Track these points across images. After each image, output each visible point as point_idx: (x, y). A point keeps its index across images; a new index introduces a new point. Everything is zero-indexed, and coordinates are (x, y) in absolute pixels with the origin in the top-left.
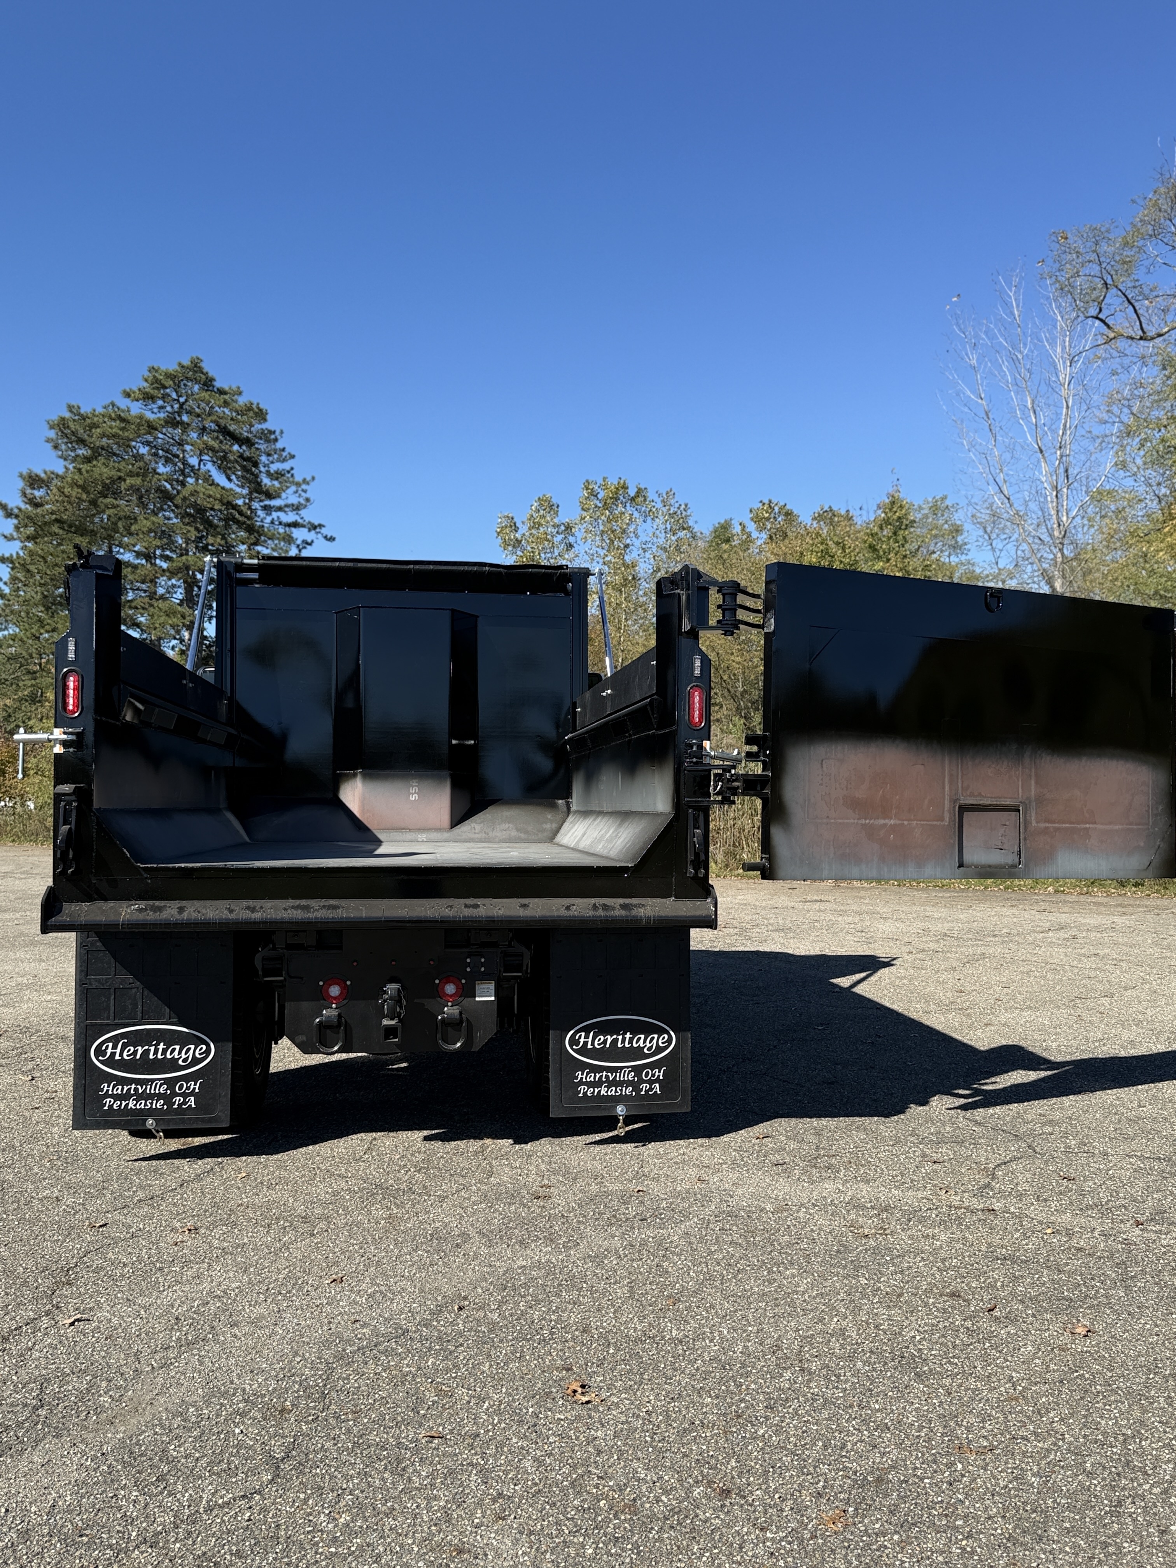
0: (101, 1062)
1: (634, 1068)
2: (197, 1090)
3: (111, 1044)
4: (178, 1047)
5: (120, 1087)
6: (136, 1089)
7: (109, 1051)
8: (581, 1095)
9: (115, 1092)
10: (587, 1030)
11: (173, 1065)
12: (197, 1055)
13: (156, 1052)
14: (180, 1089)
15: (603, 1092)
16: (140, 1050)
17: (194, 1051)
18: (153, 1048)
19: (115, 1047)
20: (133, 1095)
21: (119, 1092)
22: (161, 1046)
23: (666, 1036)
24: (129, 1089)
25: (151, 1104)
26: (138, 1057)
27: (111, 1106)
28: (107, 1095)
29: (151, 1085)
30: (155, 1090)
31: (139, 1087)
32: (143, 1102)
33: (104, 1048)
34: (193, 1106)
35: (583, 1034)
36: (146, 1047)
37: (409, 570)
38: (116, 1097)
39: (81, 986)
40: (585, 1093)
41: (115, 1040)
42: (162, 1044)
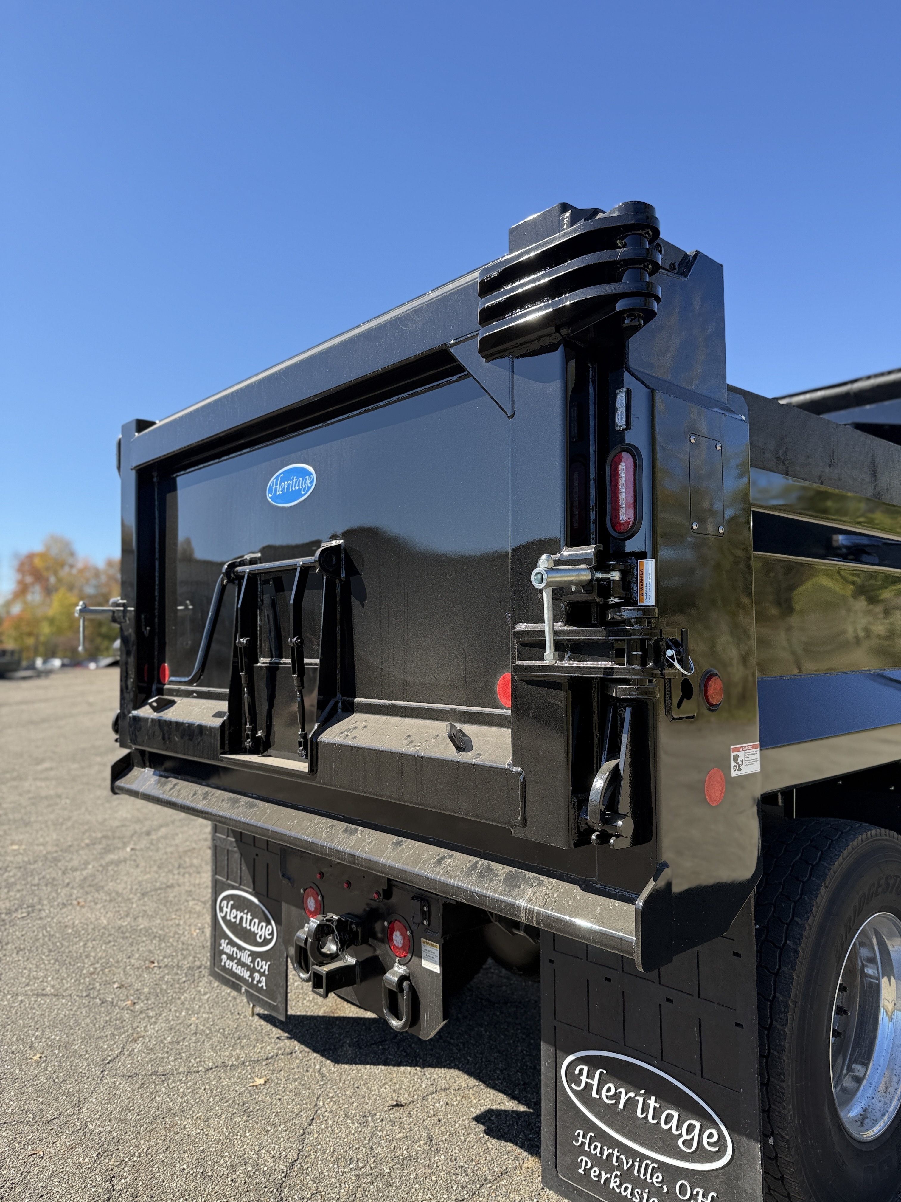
0: (222, 918)
1: (662, 1167)
2: (266, 972)
3: (226, 902)
4: (257, 921)
5: (229, 947)
6: (237, 954)
7: (225, 909)
8: (581, 1171)
9: (227, 951)
10: (593, 1063)
11: (255, 939)
12: (267, 935)
13: (246, 921)
14: (258, 966)
15: (613, 1184)
17: (266, 929)
18: (245, 917)
19: (228, 906)
20: (235, 958)
22: (249, 917)
23: (715, 1134)
24: (234, 952)
25: (244, 973)
26: (238, 921)
27: (225, 963)
28: (223, 952)
29: (243, 953)
30: (245, 959)
31: (238, 951)
32: (240, 968)
33: (223, 905)
34: (265, 988)
35: (586, 1069)
36: (242, 915)
38: (228, 956)
39: (213, 841)
40: (587, 1171)
41: (228, 899)
42: (250, 914)
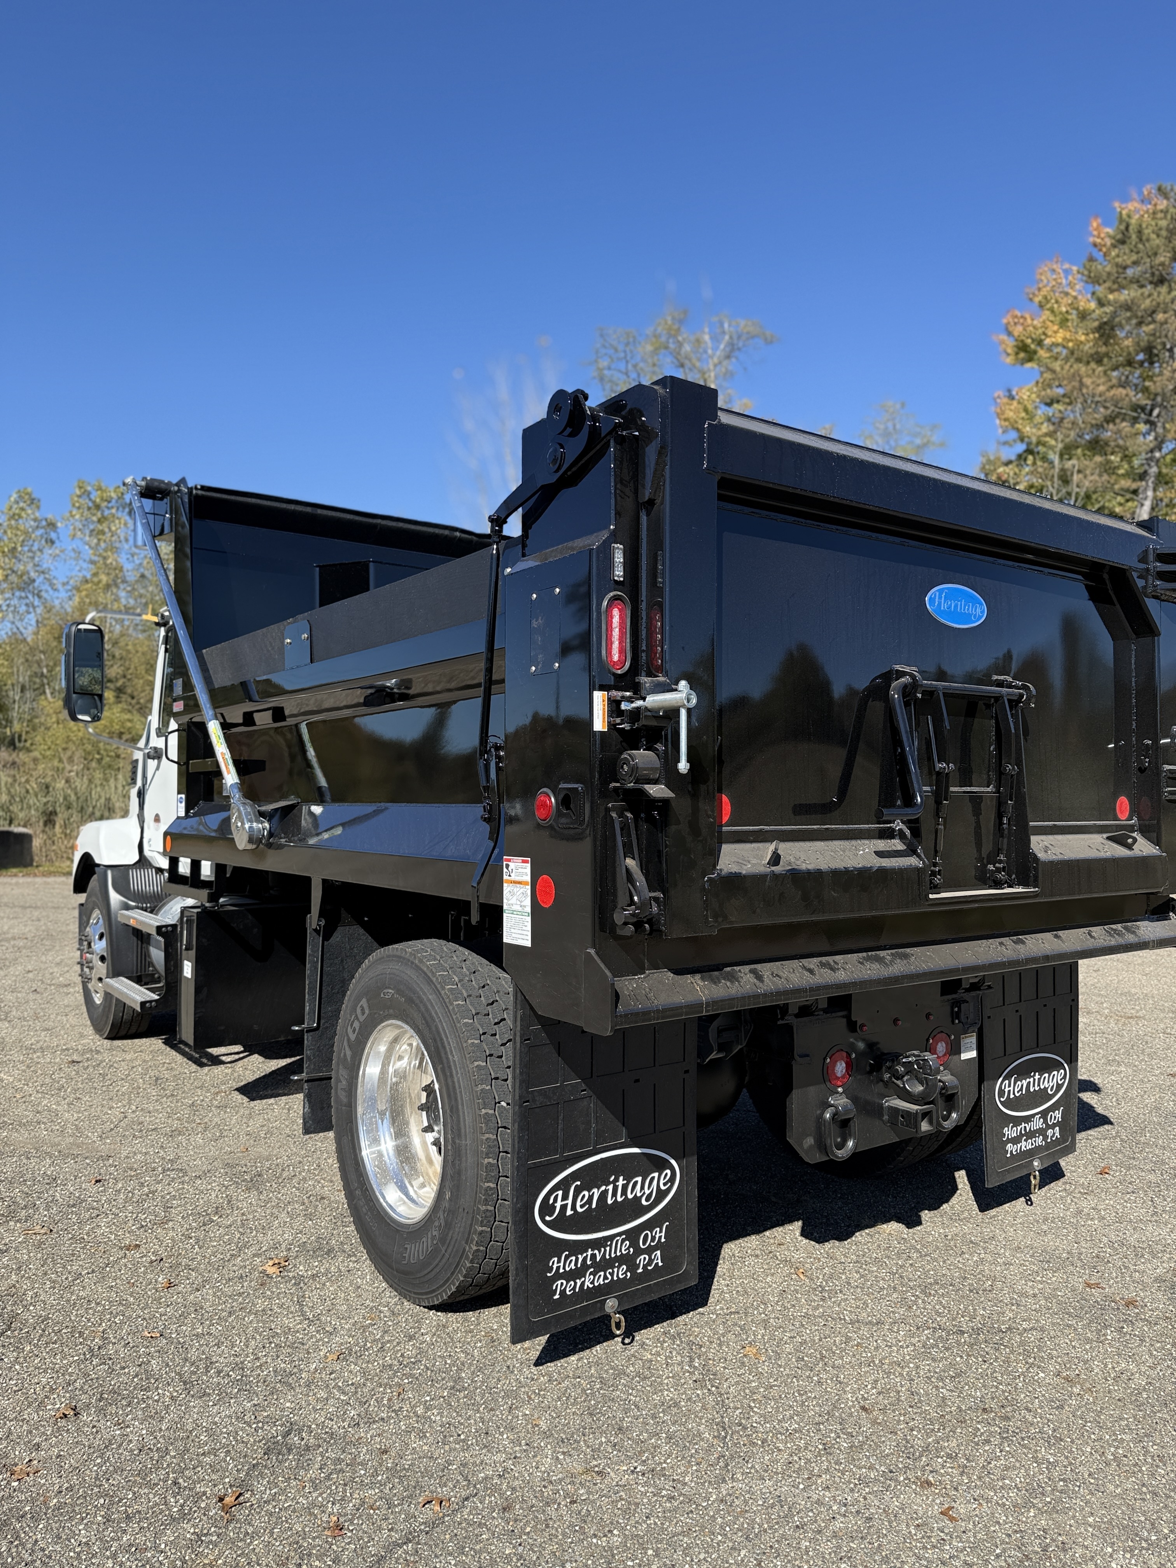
0: (547, 1224)
1: (1042, 1114)
2: (663, 1240)
3: (560, 1193)
4: (639, 1179)
5: (574, 1258)
6: (593, 1256)
7: (558, 1205)
8: (1009, 1155)
9: (567, 1269)
11: (634, 1208)
12: (663, 1188)
13: (614, 1194)
14: (644, 1243)
15: (1023, 1148)
16: (596, 1193)
17: (658, 1180)
18: (611, 1187)
19: (565, 1197)
20: (589, 1267)
21: (573, 1266)
22: (621, 1182)
23: (1062, 1071)
24: (585, 1259)
25: (612, 1274)
26: (594, 1206)
27: (563, 1292)
28: (558, 1276)
29: (611, 1246)
30: (615, 1252)
31: (596, 1252)
32: (602, 1273)
33: (551, 1201)
34: (660, 1264)
36: (603, 1188)
37: (375, 526)
38: (571, 1276)
39: (521, 1106)
40: (1012, 1152)
41: (564, 1186)
42: (621, 1178)
